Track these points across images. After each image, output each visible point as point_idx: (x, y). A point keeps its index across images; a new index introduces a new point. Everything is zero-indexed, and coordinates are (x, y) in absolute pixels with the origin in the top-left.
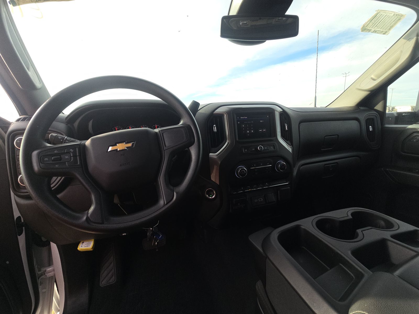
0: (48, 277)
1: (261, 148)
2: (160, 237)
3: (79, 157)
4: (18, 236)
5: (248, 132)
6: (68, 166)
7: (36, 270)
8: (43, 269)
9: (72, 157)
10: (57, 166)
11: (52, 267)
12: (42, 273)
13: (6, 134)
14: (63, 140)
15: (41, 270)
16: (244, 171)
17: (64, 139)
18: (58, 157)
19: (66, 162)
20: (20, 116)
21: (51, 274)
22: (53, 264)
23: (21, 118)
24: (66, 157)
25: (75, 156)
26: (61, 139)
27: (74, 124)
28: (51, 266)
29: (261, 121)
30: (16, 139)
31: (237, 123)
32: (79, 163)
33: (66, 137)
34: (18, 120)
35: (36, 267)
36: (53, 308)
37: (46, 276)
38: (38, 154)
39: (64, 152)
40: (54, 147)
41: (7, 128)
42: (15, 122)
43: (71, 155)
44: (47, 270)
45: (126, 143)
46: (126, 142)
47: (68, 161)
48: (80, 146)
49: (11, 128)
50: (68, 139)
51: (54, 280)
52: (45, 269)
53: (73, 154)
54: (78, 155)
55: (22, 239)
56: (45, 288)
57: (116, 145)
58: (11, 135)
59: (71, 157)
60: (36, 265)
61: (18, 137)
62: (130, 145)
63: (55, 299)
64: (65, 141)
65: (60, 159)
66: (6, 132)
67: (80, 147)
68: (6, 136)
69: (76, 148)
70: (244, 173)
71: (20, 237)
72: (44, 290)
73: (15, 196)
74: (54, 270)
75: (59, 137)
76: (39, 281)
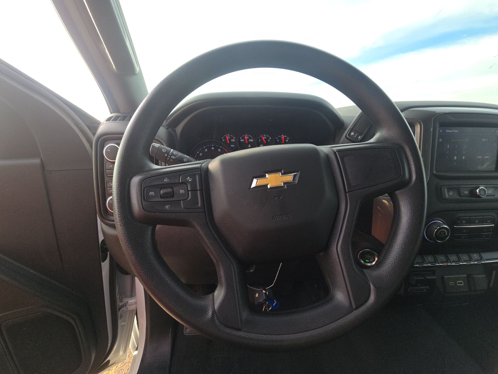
0: (129, 310)
1: (483, 191)
2: (274, 305)
3: (200, 191)
4: (102, 262)
5: (455, 158)
6: (184, 208)
7: (118, 300)
8: (125, 300)
9: (190, 192)
10: (167, 207)
11: (134, 299)
12: (123, 304)
13: (94, 137)
14: (168, 155)
15: (123, 301)
16: (445, 232)
17: (169, 153)
18: (169, 190)
19: (182, 201)
20: (111, 113)
21: (133, 307)
22: (135, 295)
23: (112, 117)
24: (182, 191)
25: (194, 190)
26: (165, 153)
27: (176, 128)
28: (133, 297)
29: (484, 140)
30: (106, 146)
31: (438, 141)
32: (200, 205)
33: (172, 150)
34: (109, 120)
35: (118, 297)
36: (130, 346)
37: (127, 308)
38: (141, 182)
39: (178, 182)
40: (163, 172)
41: (96, 129)
42: (105, 122)
43: (188, 189)
44: (129, 302)
45: (282, 174)
46: (283, 171)
47: (183, 200)
48: (201, 171)
49: (101, 129)
50: (174, 153)
51: (135, 312)
52: (126, 300)
53: (191, 187)
54: (198, 189)
55: (105, 266)
56: (125, 321)
57: (265, 176)
58: (100, 139)
59: (188, 191)
60: (118, 294)
61: (108, 144)
62: (289, 178)
63: (133, 333)
64: (171, 156)
65: (172, 195)
66: (94, 134)
67: (201, 173)
68: (94, 139)
69: (195, 174)
70: (444, 236)
71: (104, 263)
72: (123, 323)
73: (102, 223)
74: (136, 303)
75: (163, 150)
76: (119, 314)
